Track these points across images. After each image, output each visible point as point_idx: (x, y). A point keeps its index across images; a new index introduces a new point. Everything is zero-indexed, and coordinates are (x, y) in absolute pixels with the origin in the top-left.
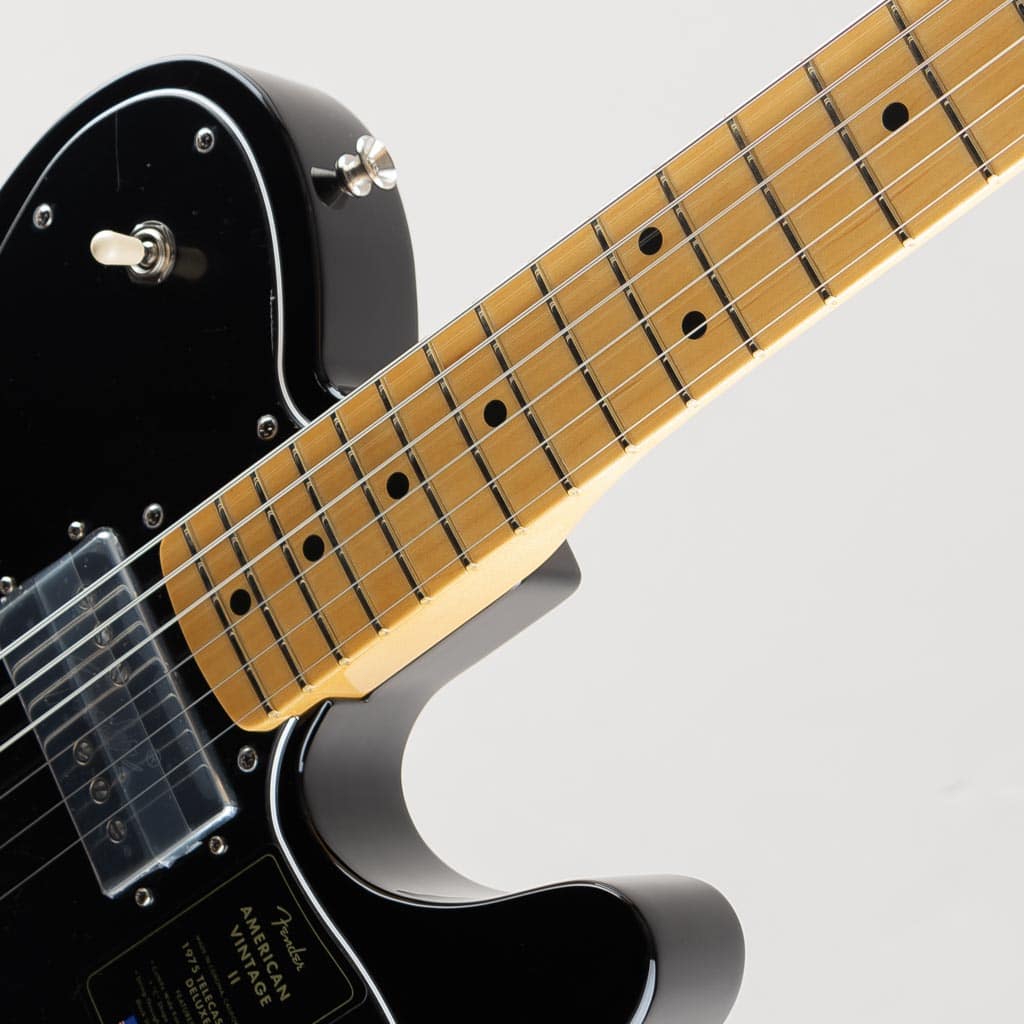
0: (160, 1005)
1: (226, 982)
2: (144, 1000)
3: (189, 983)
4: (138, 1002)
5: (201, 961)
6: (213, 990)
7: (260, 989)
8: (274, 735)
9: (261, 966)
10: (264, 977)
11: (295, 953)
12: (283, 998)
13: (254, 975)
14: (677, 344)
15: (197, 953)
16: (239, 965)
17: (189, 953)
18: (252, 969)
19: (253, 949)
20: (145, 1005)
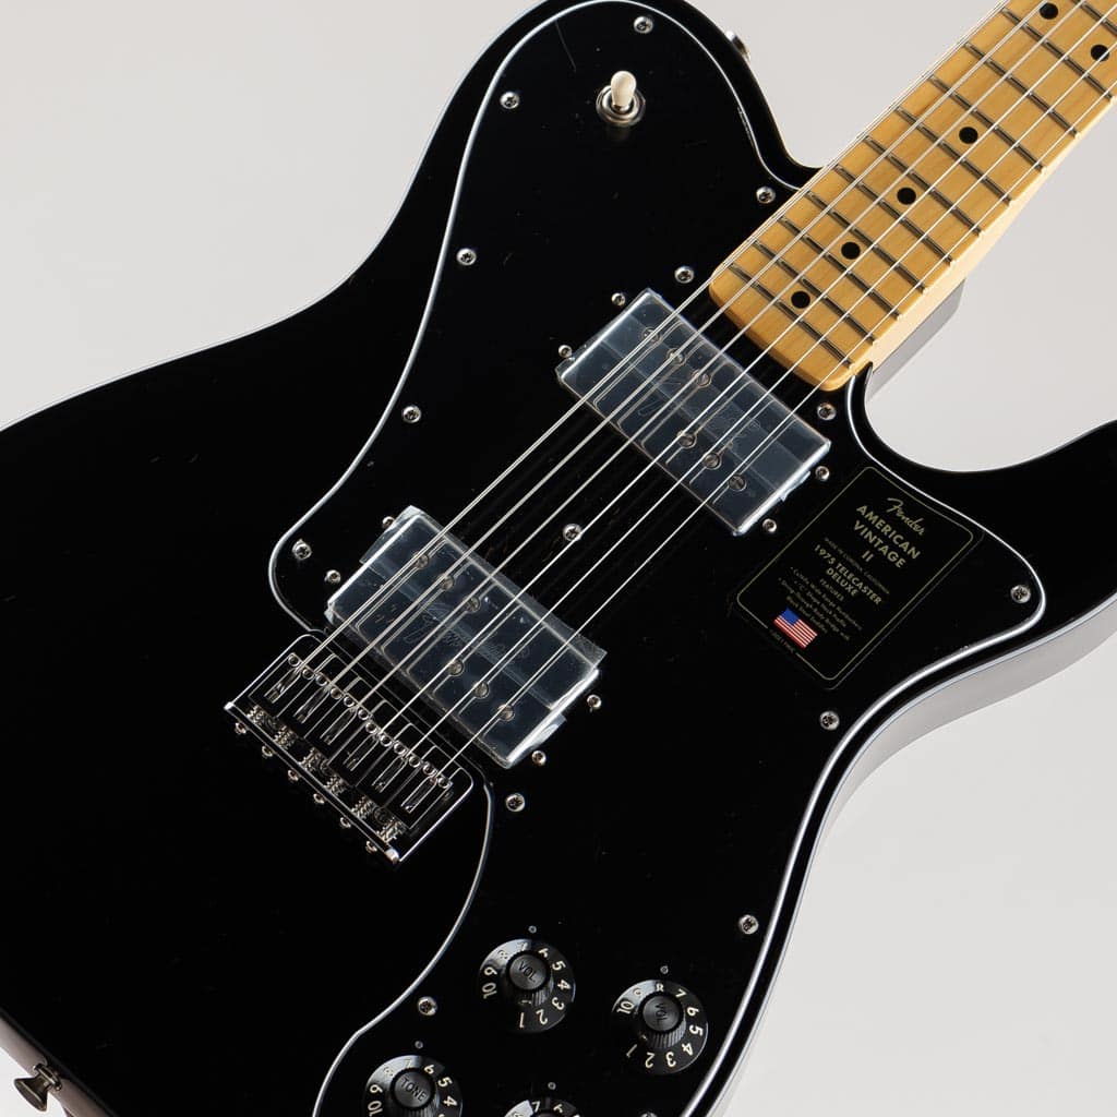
0: (809, 594)
1: (862, 562)
2: (792, 595)
3: (830, 571)
4: (789, 598)
5: (834, 553)
6: (852, 569)
7: (893, 557)
8: (843, 389)
9: (887, 541)
10: (893, 547)
11: (915, 526)
12: (914, 557)
13: (885, 549)
14: (1092, 67)
15: (829, 549)
16: (871, 547)
17: (823, 552)
18: (881, 545)
19: (877, 532)
20: (796, 600)
